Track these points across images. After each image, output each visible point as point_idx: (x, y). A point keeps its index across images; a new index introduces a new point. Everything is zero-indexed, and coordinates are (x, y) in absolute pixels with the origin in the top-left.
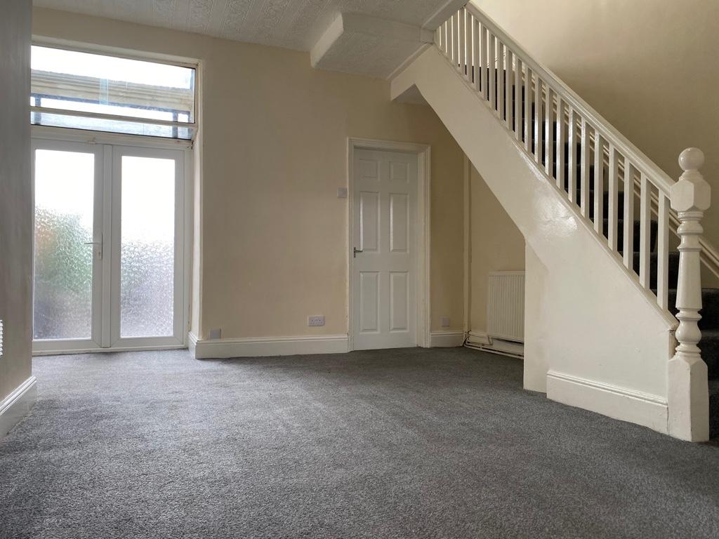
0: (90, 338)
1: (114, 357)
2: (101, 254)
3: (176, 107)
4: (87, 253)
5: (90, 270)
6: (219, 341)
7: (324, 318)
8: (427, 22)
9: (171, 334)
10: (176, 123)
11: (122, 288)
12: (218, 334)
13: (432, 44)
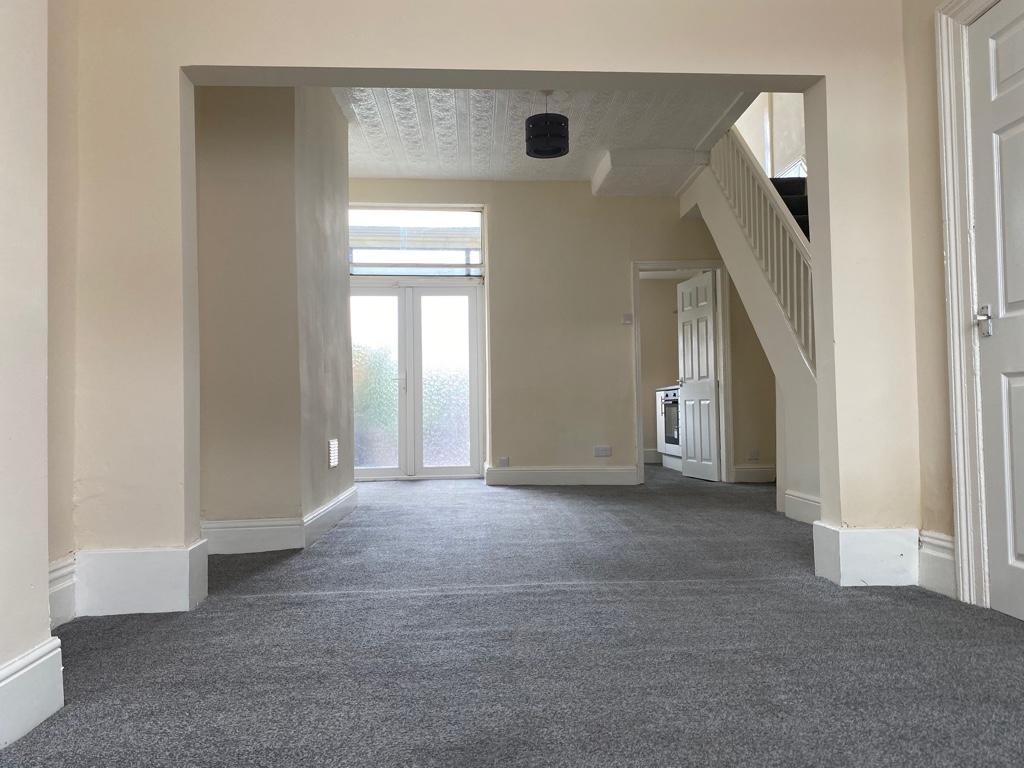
0: (397, 466)
1: (417, 483)
2: (406, 388)
3: (468, 246)
4: (393, 389)
5: (396, 403)
6: (507, 469)
7: (611, 449)
8: (699, 144)
9: (469, 464)
10: (468, 265)
11: (424, 420)
12: (506, 463)
13: (707, 165)
